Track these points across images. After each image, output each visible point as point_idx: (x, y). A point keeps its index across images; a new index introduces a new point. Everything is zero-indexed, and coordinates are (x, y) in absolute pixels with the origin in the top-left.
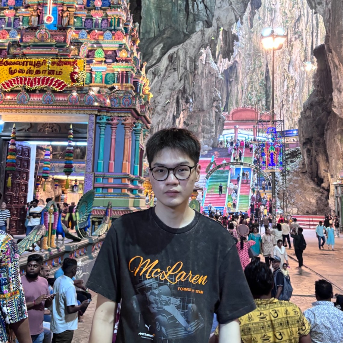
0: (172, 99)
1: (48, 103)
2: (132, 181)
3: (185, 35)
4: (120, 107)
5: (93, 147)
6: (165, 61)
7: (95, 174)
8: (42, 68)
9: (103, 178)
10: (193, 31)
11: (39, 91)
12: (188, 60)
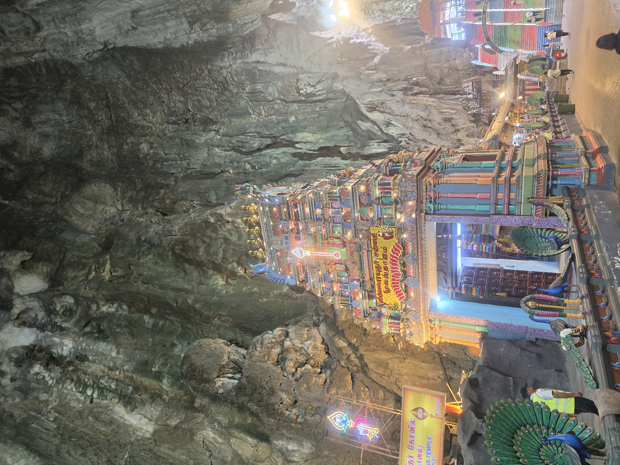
0: (413, 102)
1: (416, 260)
2: (501, 169)
3: (347, 99)
4: (416, 191)
5: (461, 217)
6: (375, 116)
7: (492, 214)
8: (382, 265)
9: (498, 205)
10: (343, 92)
11: (404, 267)
12: (372, 90)
